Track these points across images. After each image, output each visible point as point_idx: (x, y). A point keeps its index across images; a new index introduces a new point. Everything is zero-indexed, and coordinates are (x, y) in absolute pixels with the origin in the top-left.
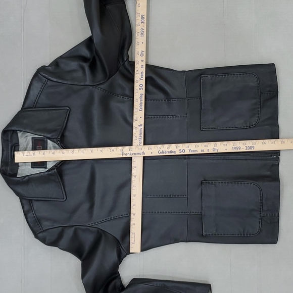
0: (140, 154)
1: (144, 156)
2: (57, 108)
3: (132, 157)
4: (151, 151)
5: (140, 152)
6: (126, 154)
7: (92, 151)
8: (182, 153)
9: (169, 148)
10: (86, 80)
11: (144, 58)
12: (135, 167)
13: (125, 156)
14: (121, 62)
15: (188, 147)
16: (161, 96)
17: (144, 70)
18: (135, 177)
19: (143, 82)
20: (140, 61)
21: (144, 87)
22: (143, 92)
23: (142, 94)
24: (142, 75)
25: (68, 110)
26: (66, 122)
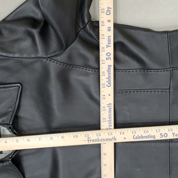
0: (110, 140)
1: (115, 142)
2: (6, 86)
3: (100, 144)
4: (123, 136)
5: (110, 137)
6: (93, 141)
7: (51, 138)
8: (164, 138)
9: (147, 132)
10: (37, 52)
11: (111, 17)
12: (105, 154)
13: (92, 143)
14: (81, 25)
15: (172, 130)
16: (135, 65)
17: (111, 33)
18: (105, 165)
19: (111, 50)
20: (106, 22)
21: (112, 57)
22: (111, 62)
23: (109, 66)
24: (109, 41)
25: (19, 87)
26: (18, 102)
